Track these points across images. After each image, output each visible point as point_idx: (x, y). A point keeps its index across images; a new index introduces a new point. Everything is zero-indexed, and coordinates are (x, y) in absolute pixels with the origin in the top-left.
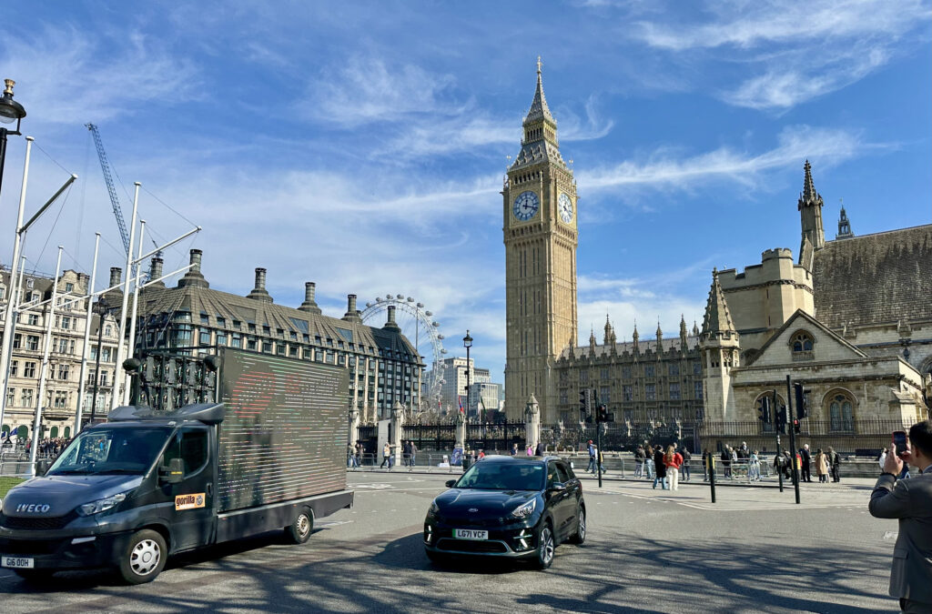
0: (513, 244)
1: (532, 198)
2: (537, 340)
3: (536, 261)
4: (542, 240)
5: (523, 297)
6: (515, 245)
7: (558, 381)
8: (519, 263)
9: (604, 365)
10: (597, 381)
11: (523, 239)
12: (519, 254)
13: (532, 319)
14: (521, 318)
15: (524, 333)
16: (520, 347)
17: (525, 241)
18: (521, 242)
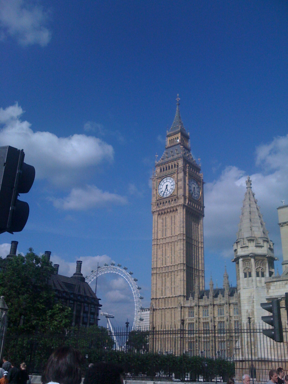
0: (157, 214)
1: (171, 181)
2: (173, 284)
3: (173, 224)
4: (177, 210)
5: (164, 251)
6: (159, 214)
7: (187, 317)
8: (162, 227)
11: (164, 210)
12: (162, 221)
13: (170, 267)
14: (162, 267)
15: (164, 278)
16: (161, 289)
17: (166, 211)
18: (163, 212)
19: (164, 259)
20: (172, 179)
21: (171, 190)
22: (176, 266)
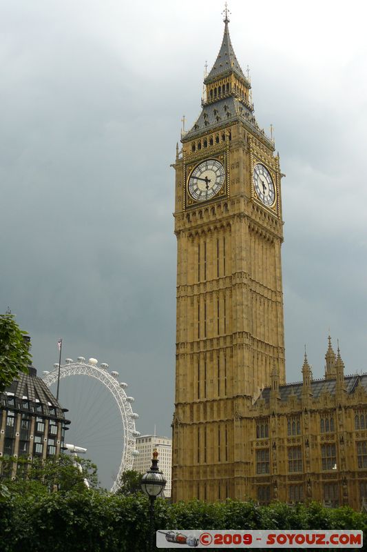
0: (187, 233)
1: (215, 169)
2: (222, 373)
3: (221, 255)
4: (229, 225)
5: (202, 310)
6: (191, 235)
7: (253, 438)
8: (196, 262)
9: (325, 412)
10: (315, 437)
11: (202, 226)
12: (196, 249)
13: (215, 342)
14: (198, 343)
15: (202, 363)
16: (195, 385)
17: (206, 229)
18: (200, 231)
19: (202, 325)
20: (217, 164)
21: (216, 186)
22: (228, 339)
